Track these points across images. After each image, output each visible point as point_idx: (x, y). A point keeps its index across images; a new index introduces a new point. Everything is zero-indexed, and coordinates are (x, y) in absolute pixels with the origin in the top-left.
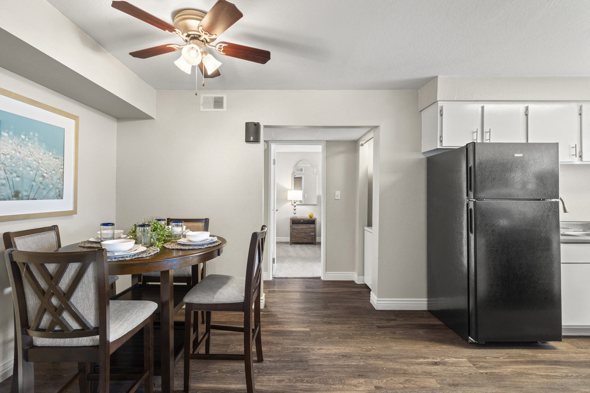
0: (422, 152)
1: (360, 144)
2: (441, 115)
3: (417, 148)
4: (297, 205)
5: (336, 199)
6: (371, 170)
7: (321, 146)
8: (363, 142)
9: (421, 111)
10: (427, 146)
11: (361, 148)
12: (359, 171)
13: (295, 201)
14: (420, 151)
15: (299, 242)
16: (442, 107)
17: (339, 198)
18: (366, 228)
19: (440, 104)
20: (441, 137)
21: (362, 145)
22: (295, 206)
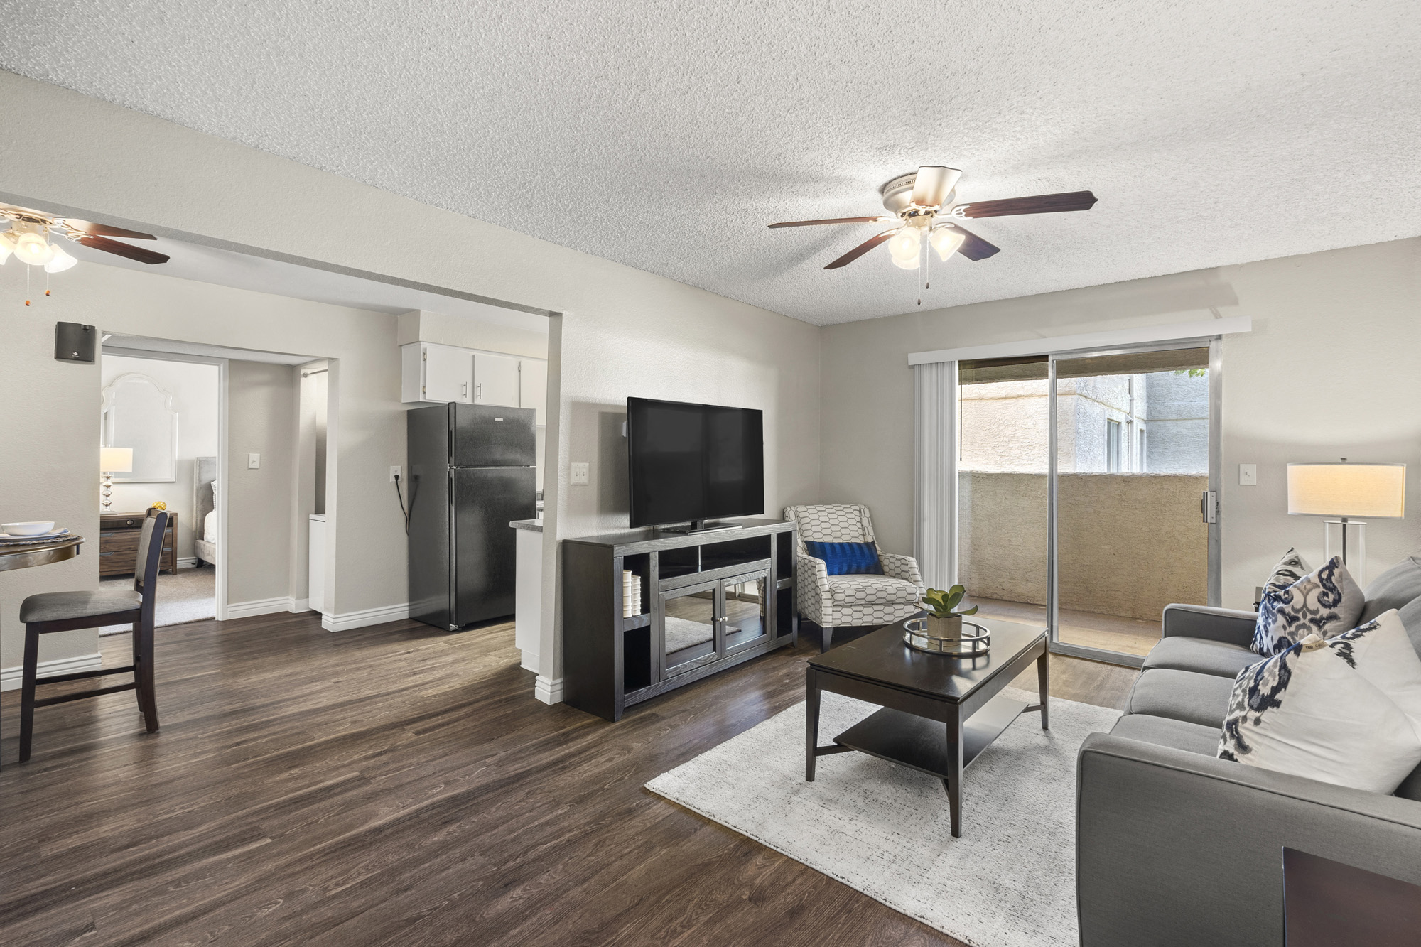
0: (403, 402)
1: (302, 373)
2: (425, 360)
3: (395, 397)
4: (113, 483)
5: (250, 467)
6: (322, 418)
7: (217, 367)
8: (309, 371)
9: (401, 346)
10: (409, 397)
11: (302, 379)
12: (299, 420)
13: (108, 475)
14: (400, 401)
15: (122, 573)
16: (425, 349)
17: (257, 465)
18: (313, 516)
19: (423, 345)
20: (424, 387)
21: (305, 375)
22: (108, 487)
